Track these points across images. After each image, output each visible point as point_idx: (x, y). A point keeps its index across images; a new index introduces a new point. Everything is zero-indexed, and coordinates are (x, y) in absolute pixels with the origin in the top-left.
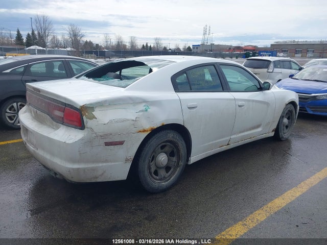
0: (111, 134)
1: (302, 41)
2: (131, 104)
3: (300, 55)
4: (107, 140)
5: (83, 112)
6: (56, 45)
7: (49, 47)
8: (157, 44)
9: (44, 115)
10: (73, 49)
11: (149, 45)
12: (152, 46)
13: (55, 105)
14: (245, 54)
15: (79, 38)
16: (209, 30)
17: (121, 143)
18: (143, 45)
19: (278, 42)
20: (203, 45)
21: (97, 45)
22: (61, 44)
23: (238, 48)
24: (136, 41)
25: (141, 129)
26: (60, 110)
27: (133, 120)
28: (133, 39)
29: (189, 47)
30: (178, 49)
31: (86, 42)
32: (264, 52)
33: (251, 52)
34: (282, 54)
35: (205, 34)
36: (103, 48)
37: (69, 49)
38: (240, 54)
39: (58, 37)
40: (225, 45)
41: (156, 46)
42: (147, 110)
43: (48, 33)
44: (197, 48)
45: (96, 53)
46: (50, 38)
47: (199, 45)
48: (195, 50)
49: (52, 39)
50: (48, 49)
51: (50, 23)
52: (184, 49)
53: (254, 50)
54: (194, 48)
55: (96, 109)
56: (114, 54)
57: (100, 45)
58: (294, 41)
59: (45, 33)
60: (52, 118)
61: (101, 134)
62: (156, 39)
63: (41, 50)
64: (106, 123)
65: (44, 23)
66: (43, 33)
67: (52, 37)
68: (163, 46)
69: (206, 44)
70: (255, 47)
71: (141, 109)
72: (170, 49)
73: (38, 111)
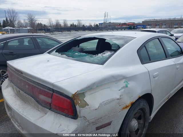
0: (101, 118)
1: (159, 19)
2: (114, 82)
3: (158, 27)
4: (98, 125)
5: (75, 101)
6: (21, 26)
7: (16, 27)
8: (79, 23)
9: (27, 96)
10: (31, 28)
11: (74, 24)
12: (76, 25)
13: (40, 89)
14: (129, 27)
15: (34, 22)
16: (108, 15)
17: (109, 124)
18: (71, 24)
19: (146, 20)
20: (105, 23)
21: (45, 25)
22: (23, 25)
23: (125, 24)
24: (67, 22)
25: (124, 106)
26: (46, 95)
27: (118, 99)
28: (65, 21)
29: (97, 25)
30: (91, 26)
31: (38, 24)
32: (139, 26)
33: (132, 26)
34: (149, 27)
35: (105, 17)
36: (48, 27)
37: (29, 28)
38: (126, 27)
39: (21, 21)
40: (117, 23)
41: (78, 24)
42: (127, 87)
43: (16, 19)
44: (101, 25)
45: (45, 30)
46: (16, 22)
47: (102, 23)
48: (100, 26)
49: (18, 23)
50: (16, 28)
51: (17, 13)
52: (94, 26)
53: (133, 25)
54: (99, 25)
55: (86, 94)
56: (55, 30)
57: (46, 25)
58: (155, 19)
59: (14, 19)
60: (37, 101)
61: (92, 121)
62: (78, 21)
63: (12, 29)
64: (97, 107)
65: (13, 13)
66: (12, 19)
67: (18, 21)
68: (83, 24)
69: (106, 22)
70: (134, 23)
71: (122, 86)
72: (86, 26)
73: (21, 91)
